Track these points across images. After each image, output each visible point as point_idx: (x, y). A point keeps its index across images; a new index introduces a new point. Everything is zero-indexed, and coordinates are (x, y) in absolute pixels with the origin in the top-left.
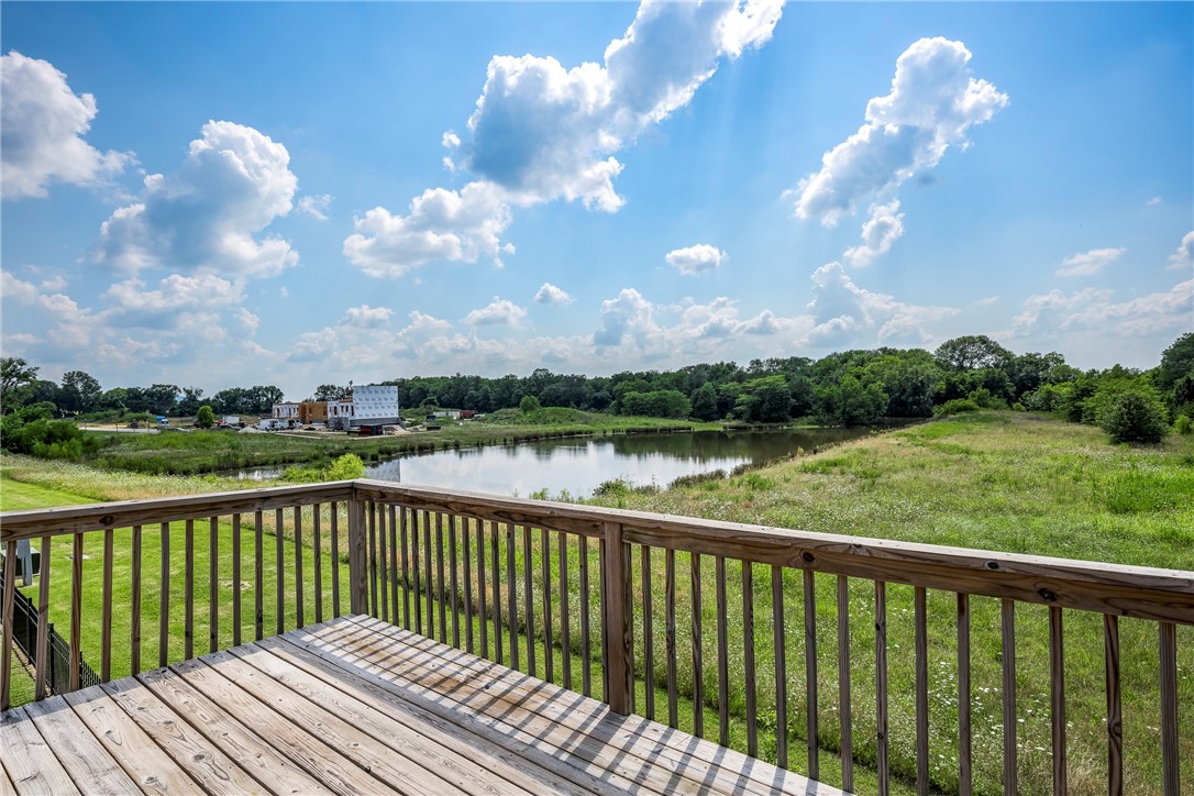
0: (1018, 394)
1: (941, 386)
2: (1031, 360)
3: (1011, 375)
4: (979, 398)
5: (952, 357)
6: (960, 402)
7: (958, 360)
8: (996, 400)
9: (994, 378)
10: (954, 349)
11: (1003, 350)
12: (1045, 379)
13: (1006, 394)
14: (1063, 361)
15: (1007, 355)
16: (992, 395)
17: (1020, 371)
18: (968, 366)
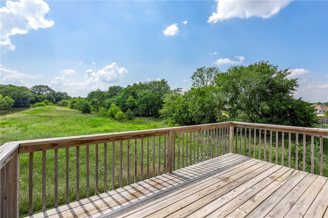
0: (56, 102)
1: (33, 98)
2: (59, 93)
3: (55, 97)
4: (46, 102)
5: (36, 90)
6: (40, 103)
7: (38, 91)
8: (50, 103)
9: (50, 97)
10: (37, 88)
11: (52, 90)
12: (63, 98)
13: (53, 102)
14: (67, 94)
15: (53, 92)
16: (49, 102)
17: (57, 96)
18: (42, 93)
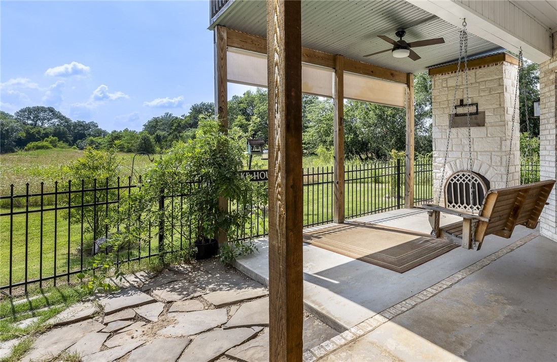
0: (74, 141)
1: (22, 134)
2: (80, 124)
3: (70, 131)
4: (51, 142)
5: (29, 118)
6: (40, 144)
7: (33, 120)
8: (61, 144)
9: (59, 131)
10: (30, 113)
11: (64, 117)
12: (89, 134)
13: (67, 141)
14: (97, 126)
15: (67, 121)
16: (59, 141)
17: (74, 129)
18: (40, 124)
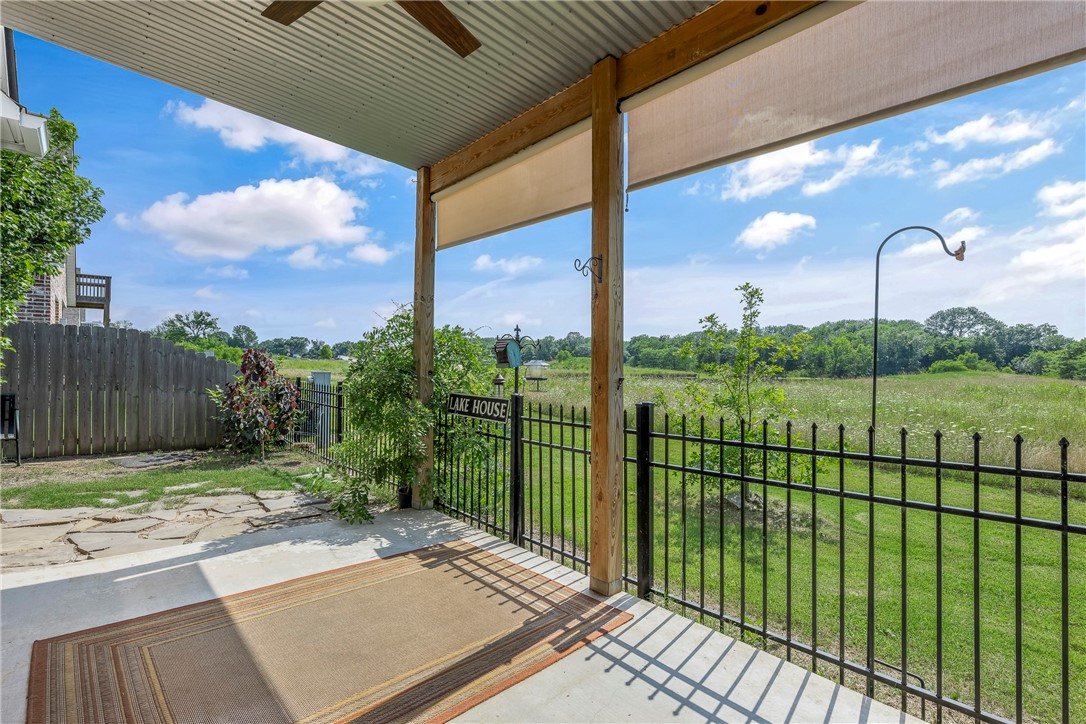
0: (1008, 360)
1: (930, 350)
2: (1022, 330)
3: (1001, 344)
4: (967, 361)
5: (941, 326)
6: (949, 363)
7: (947, 329)
8: (983, 364)
9: (983, 344)
10: (944, 319)
11: (992, 320)
12: (1037, 348)
13: (994, 359)
14: (1056, 332)
15: (999, 326)
16: (980, 359)
17: (1010, 339)
18: (958, 334)
